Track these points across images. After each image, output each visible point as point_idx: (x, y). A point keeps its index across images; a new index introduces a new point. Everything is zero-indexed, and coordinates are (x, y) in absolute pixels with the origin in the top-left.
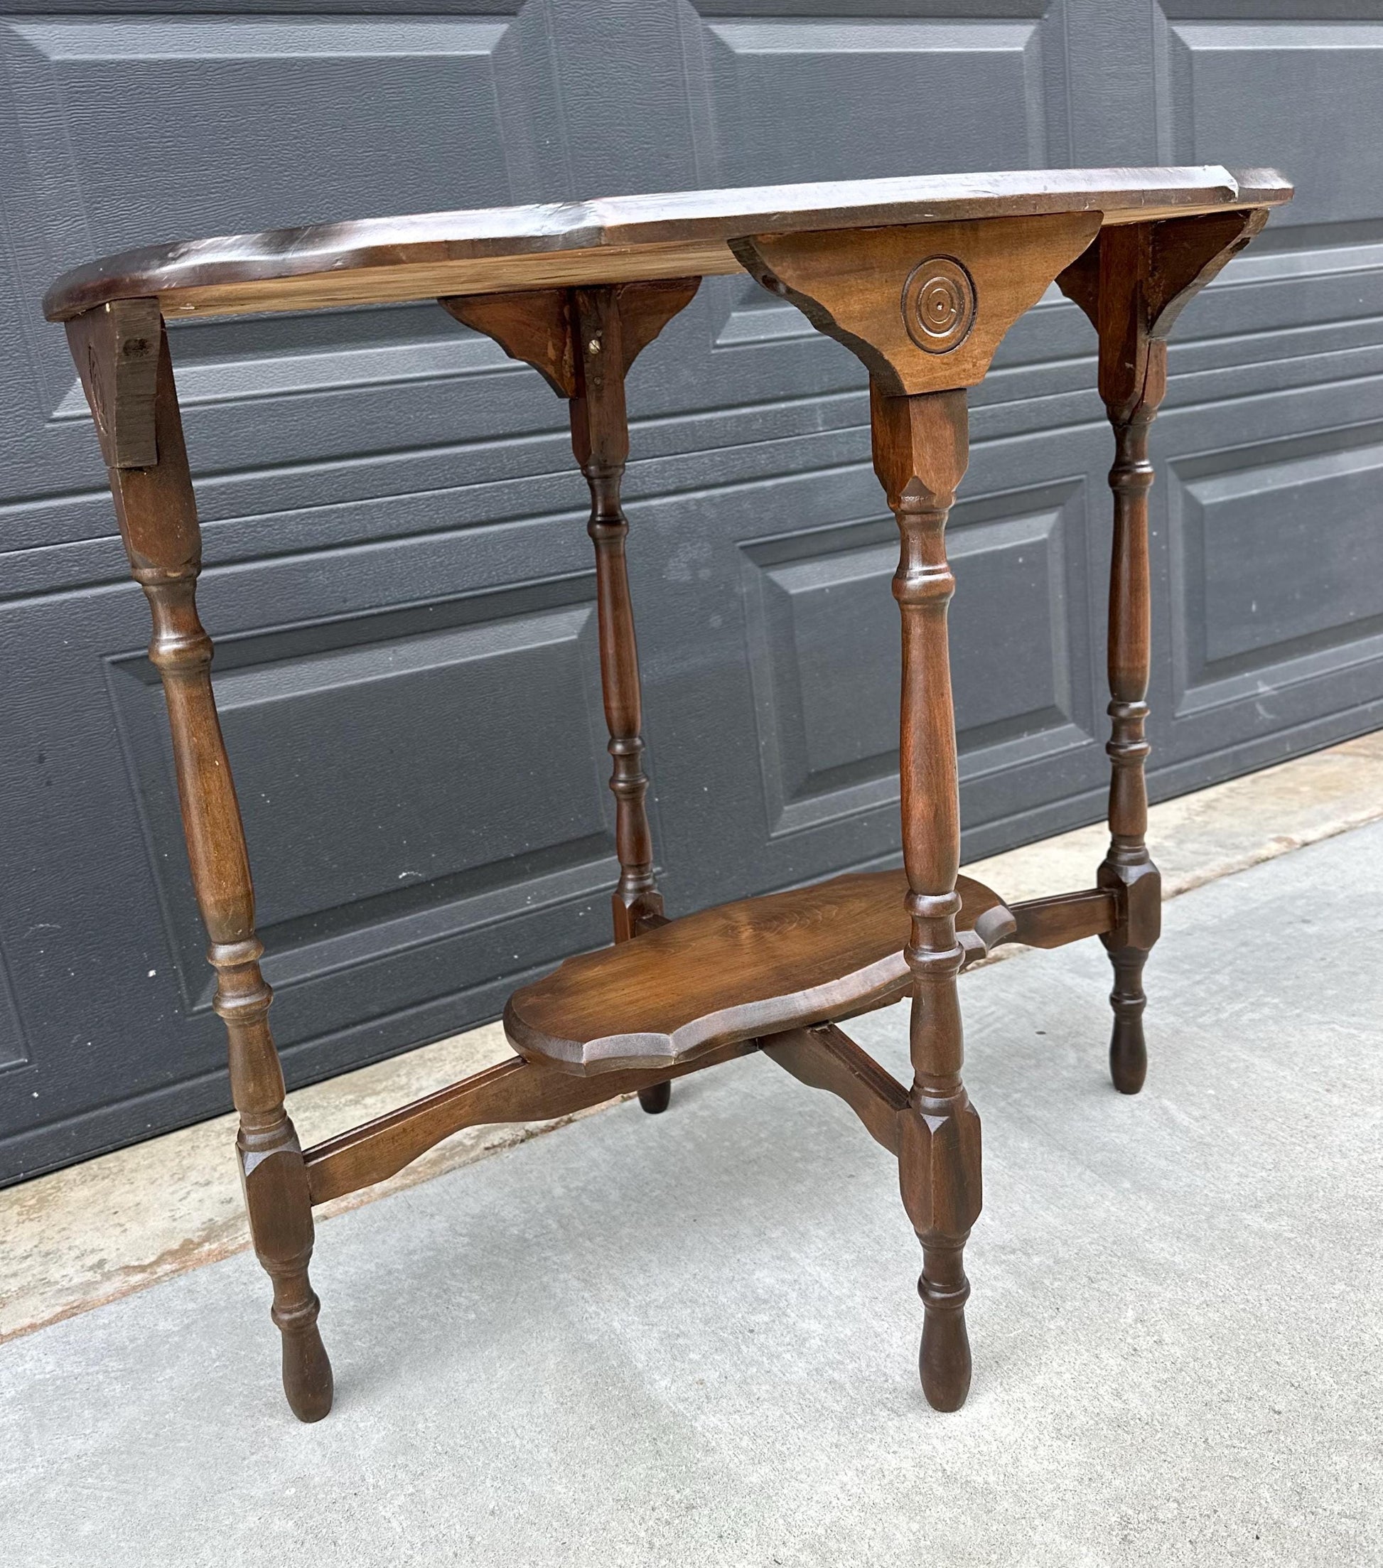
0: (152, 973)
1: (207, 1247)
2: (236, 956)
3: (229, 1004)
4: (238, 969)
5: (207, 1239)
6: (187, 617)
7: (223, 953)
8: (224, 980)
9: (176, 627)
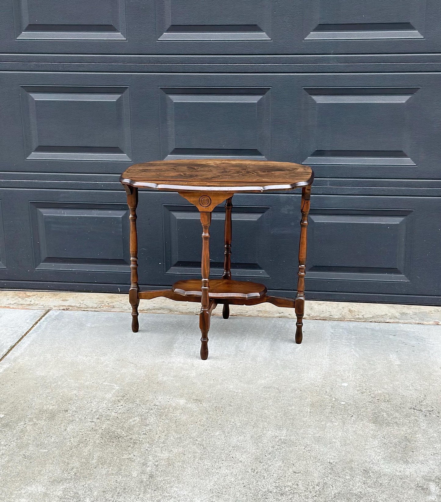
0: (160, 263)
1: (145, 311)
2: (134, 259)
3: (131, 266)
4: (133, 261)
5: (146, 310)
6: (134, 214)
7: (131, 258)
8: (132, 262)
9: (132, 215)
